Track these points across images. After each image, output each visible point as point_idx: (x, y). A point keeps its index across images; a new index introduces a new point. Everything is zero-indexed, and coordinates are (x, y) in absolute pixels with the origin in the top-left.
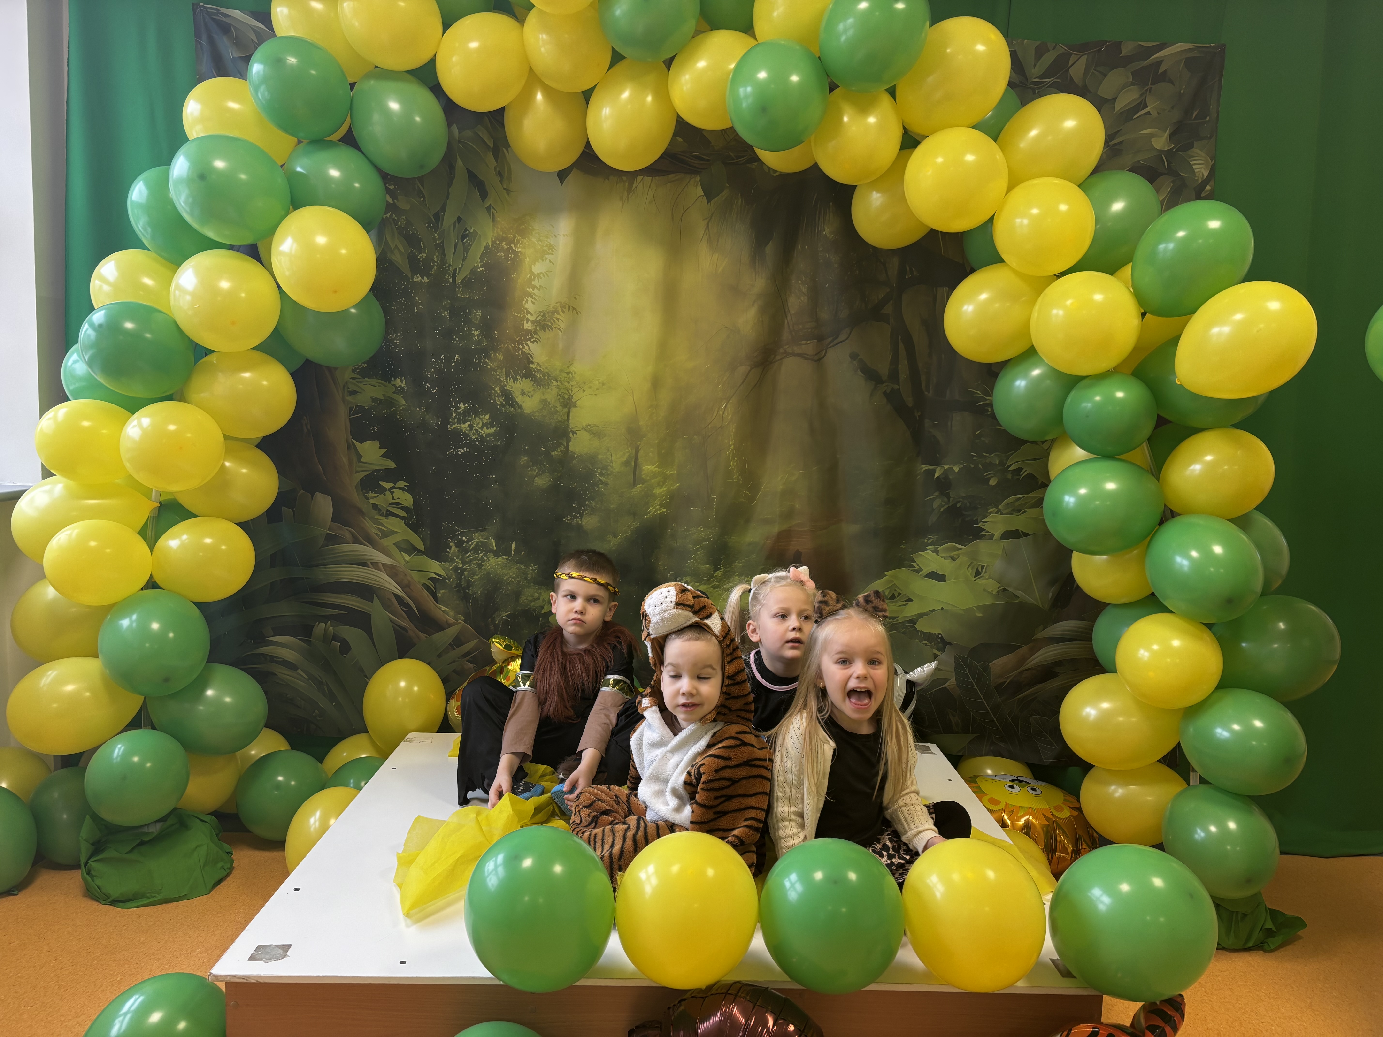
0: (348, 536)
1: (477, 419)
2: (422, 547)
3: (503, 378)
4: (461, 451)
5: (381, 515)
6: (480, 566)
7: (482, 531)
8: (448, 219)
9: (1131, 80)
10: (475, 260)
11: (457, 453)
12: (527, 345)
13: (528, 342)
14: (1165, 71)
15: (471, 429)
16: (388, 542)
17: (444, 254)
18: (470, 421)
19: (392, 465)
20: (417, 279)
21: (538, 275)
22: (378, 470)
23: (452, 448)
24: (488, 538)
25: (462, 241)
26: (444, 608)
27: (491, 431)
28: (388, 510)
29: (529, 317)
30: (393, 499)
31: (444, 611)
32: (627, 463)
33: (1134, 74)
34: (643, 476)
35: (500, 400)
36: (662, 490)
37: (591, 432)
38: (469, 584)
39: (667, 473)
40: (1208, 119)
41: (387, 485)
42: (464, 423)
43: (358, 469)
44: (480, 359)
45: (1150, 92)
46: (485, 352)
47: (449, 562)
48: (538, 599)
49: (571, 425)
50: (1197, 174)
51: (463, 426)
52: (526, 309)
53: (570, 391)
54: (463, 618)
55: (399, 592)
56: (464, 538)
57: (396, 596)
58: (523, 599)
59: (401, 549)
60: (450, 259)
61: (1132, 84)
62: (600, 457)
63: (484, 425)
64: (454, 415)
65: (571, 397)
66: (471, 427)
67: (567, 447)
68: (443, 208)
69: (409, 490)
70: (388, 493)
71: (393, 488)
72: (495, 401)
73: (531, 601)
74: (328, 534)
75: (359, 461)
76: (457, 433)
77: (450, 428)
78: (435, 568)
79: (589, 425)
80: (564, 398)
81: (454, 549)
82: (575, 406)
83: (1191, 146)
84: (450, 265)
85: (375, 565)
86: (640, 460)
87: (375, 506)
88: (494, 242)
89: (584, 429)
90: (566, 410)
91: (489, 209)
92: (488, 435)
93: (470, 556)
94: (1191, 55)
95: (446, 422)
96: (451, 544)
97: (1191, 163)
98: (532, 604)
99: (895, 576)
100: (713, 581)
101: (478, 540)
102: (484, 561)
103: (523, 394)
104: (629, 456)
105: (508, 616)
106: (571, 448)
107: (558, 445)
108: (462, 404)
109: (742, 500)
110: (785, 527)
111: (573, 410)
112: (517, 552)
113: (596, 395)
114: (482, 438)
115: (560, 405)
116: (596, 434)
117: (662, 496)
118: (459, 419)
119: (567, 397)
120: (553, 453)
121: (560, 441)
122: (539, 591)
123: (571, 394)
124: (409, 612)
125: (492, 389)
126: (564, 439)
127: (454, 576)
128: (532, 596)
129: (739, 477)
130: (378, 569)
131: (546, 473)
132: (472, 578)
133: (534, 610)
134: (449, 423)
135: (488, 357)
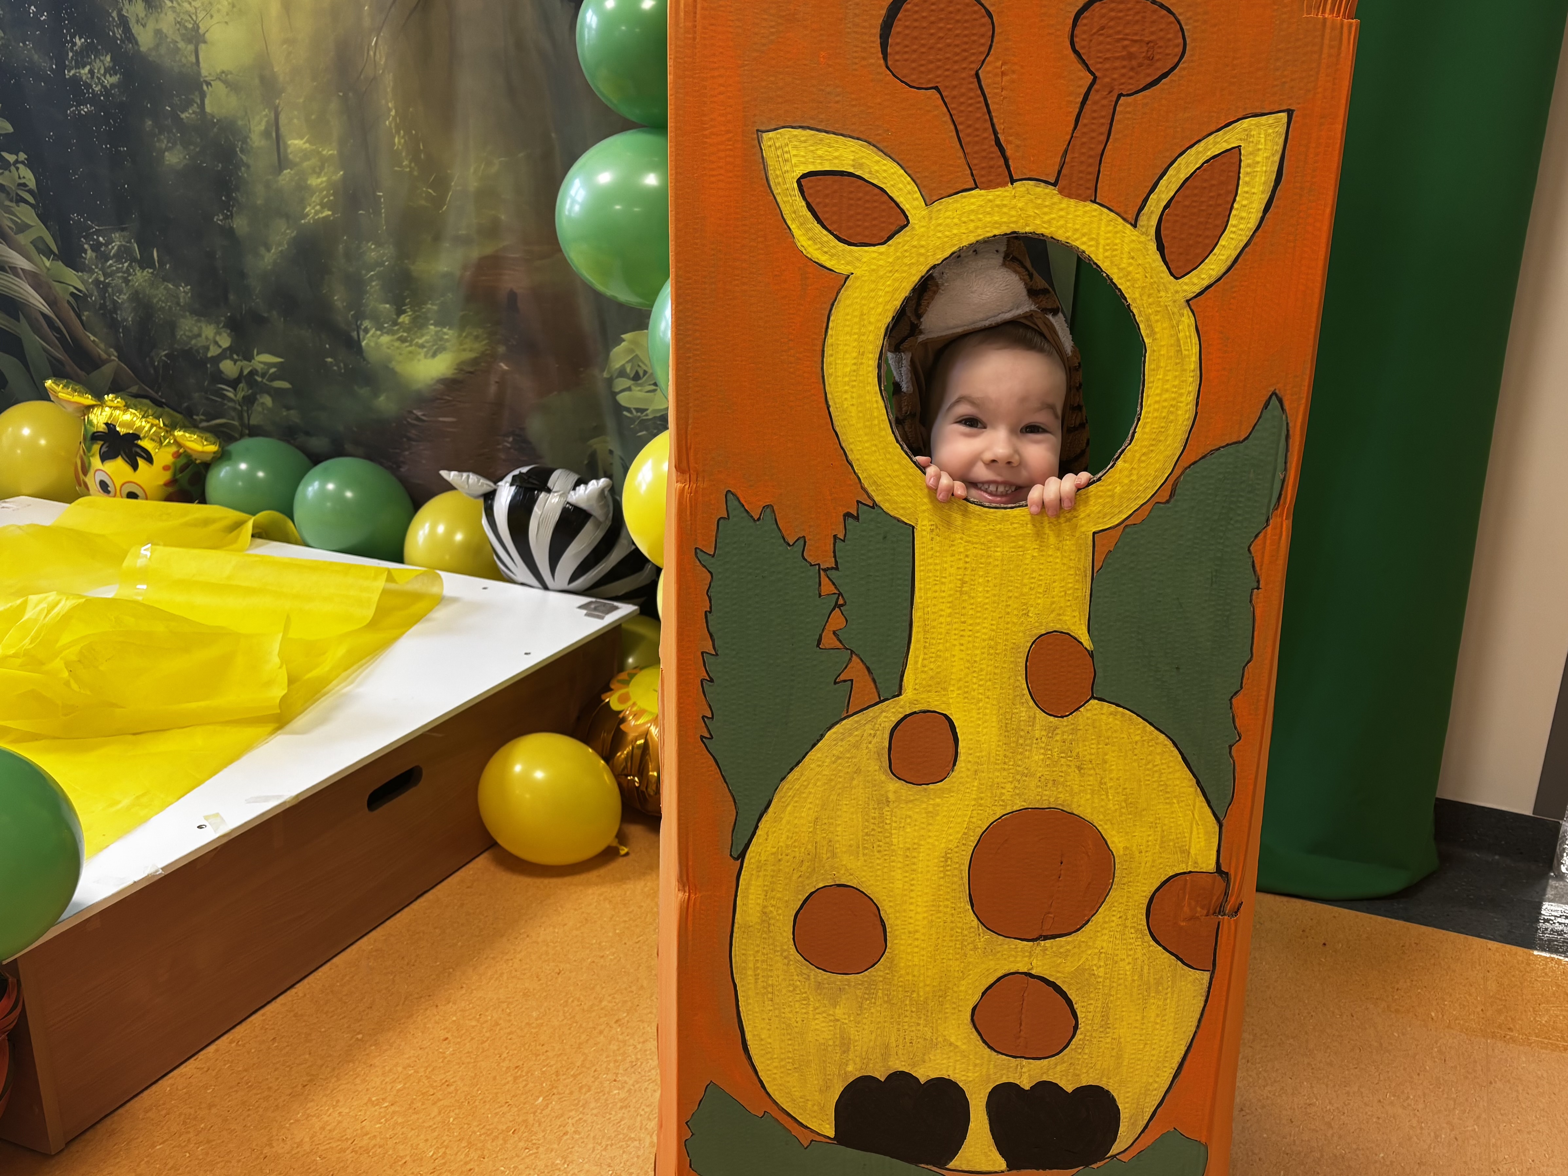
1: (98, 61)
2: (54, 248)
4: (85, 109)
5: (11, 201)
6: (126, 281)
7: (123, 230)
11: (80, 114)
15: (92, 77)
16: (23, 239)
18: (90, 64)
19: (10, 128)
23: (72, 106)
24: (130, 242)
26: (92, 338)
27: (114, 80)
28: (17, 195)
30: (19, 178)
31: (94, 341)
32: (266, 134)
34: (291, 156)
35: (119, 33)
36: (319, 180)
37: (227, 84)
38: (116, 307)
39: (324, 152)
41: (11, 158)
42: (83, 67)
47: (87, 272)
48: (199, 335)
49: (204, 72)
51: (82, 72)
53: (194, 18)
54: (116, 354)
55: (46, 310)
56: (101, 239)
57: (44, 316)
58: (179, 334)
59: (40, 251)
62: (240, 123)
63: (107, 70)
64: (71, 54)
65: (196, 28)
66: (91, 72)
67: (202, 106)
69: (30, 165)
70: (13, 168)
71: (17, 162)
72: (114, 33)
73: (191, 338)
76: (76, 80)
77: (69, 74)
78: (73, 279)
79: (223, 72)
80: (186, 28)
81: (90, 254)
82: (205, 42)
85: (14, 270)
86: (283, 130)
89: (219, 78)
90: (191, 47)
92: (113, 86)
93: (111, 266)
95: (62, 67)
96: (86, 246)
98: (193, 342)
99: (635, 342)
100: (398, 330)
101: (118, 243)
102: (130, 275)
103: (138, 21)
104: (267, 122)
105: (166, 355)
106: (208, 109)
107: (189, 103)
108: (77, 37)
109: (423, 202)
110: (489, 250)
111: (202, 47)
112: (162, 264)
113: (226, 23)
114: (107, 91)
115: (183, 40)
116: (233, 86)
117: (321, 191)
118: (76, 61)
119: (190, 26)
120: (183, 116)
121: (191, 97)
122: (199, 324)
123: (195, 22)
124: (62, 339)
125: (110, 15)
126: (197, 93)
127: (96, 293)
128: (190, 331)
129: (413, 165)
130: (18, 276)
131: (179, 147)
132: (118, 297)
133: (198, 351)
134: (65, 67)
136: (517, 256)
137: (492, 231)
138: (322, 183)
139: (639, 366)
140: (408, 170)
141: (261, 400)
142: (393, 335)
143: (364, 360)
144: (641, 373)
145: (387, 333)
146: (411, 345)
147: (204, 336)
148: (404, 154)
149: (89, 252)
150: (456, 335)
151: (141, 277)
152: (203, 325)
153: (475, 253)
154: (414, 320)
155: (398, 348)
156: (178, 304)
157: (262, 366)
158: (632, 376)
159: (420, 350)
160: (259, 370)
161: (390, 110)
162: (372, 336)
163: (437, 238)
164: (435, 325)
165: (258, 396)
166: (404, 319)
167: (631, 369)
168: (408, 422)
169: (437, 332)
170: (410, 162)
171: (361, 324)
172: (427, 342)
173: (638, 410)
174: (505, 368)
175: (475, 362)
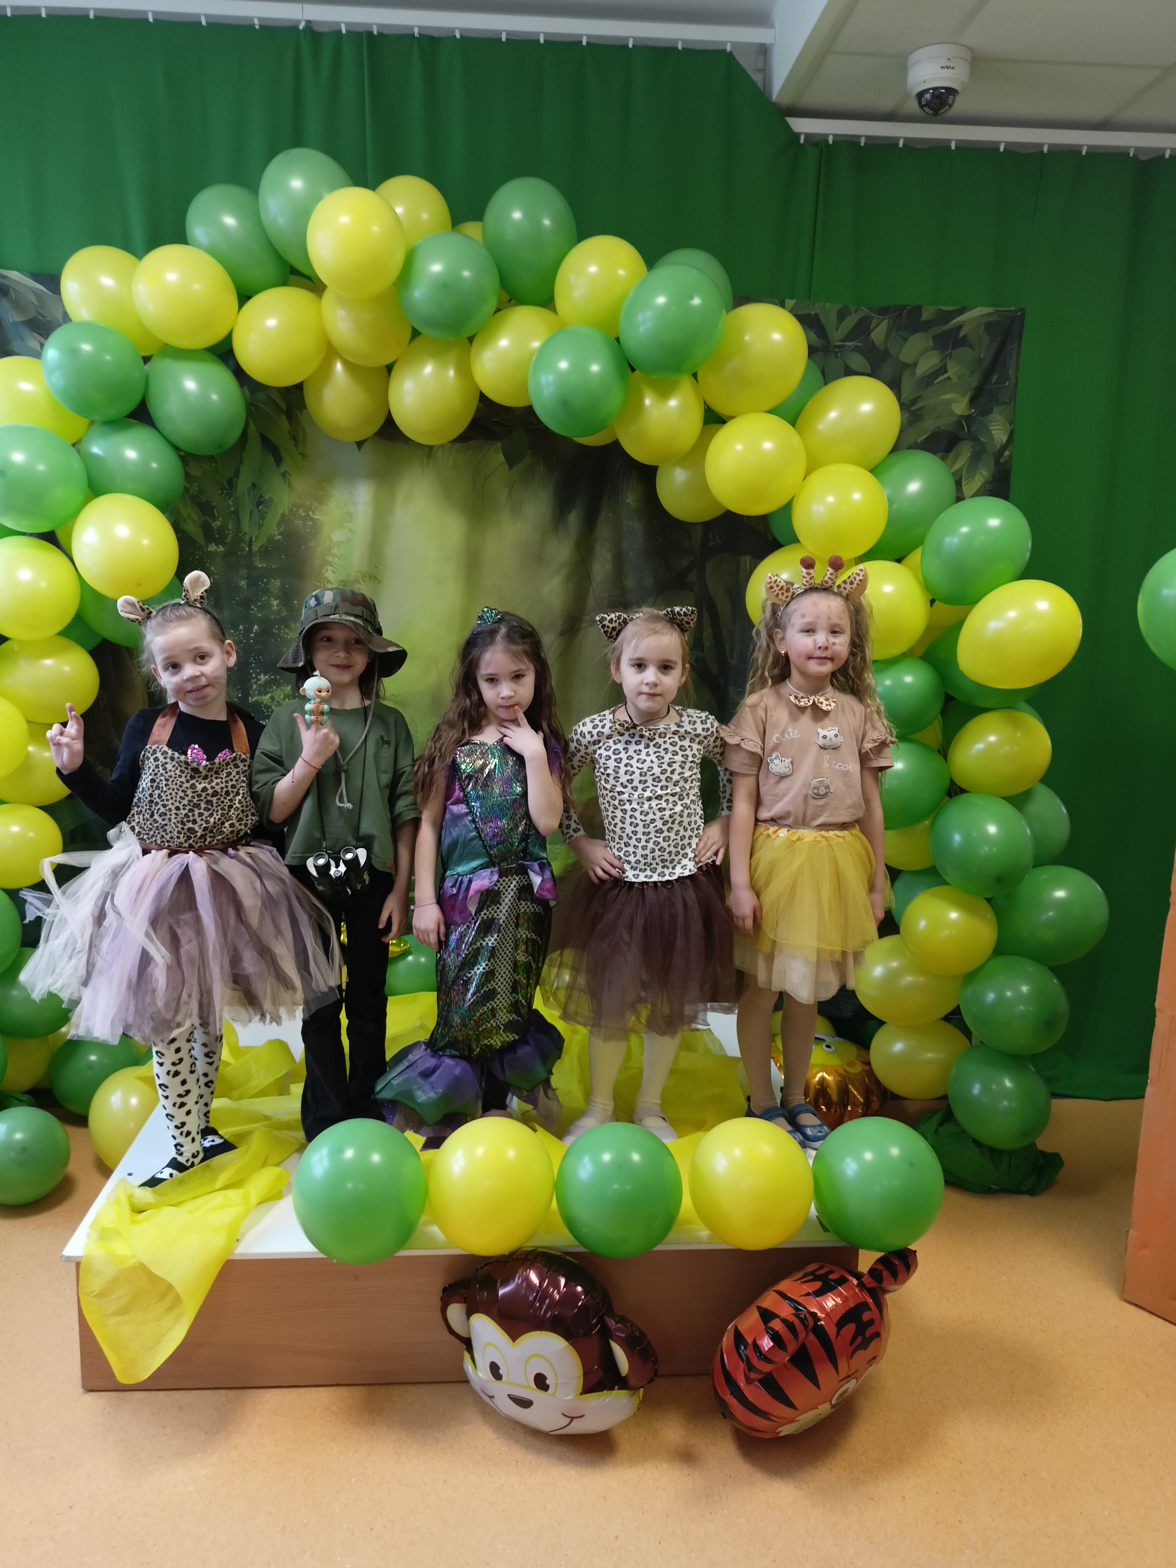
1: (279, 690)
8: (243, 484)
9: (931, 344)
10: (272, 529)
14: (965, 336)
17: (238, 522)
18: (271, 692)
20: (212, 548)
21: (338, 544)
25: (258, 508)
33: (935, 339)
40: (1007, 384)
42: (265, 695)
44: (279, 629)
45: (950, 357)
46: (285, 621)
50: (996, 440)
51: (264, 698)
52: (326, 578)
60: (246, 526)
61: (933, 349)
64: (255, 686)
66: (272, 698)
68: (237, 474)
77: (251, 700)
83: (989, 411)
84: (246, 533)
88: (290, 510)
91: (284, 475)
94: (990, 319)
95: (246, 695)
97: (991, 428)
108: (262, 675)
118: (259, 691)
134: (249, 695)
135: (288, 627)
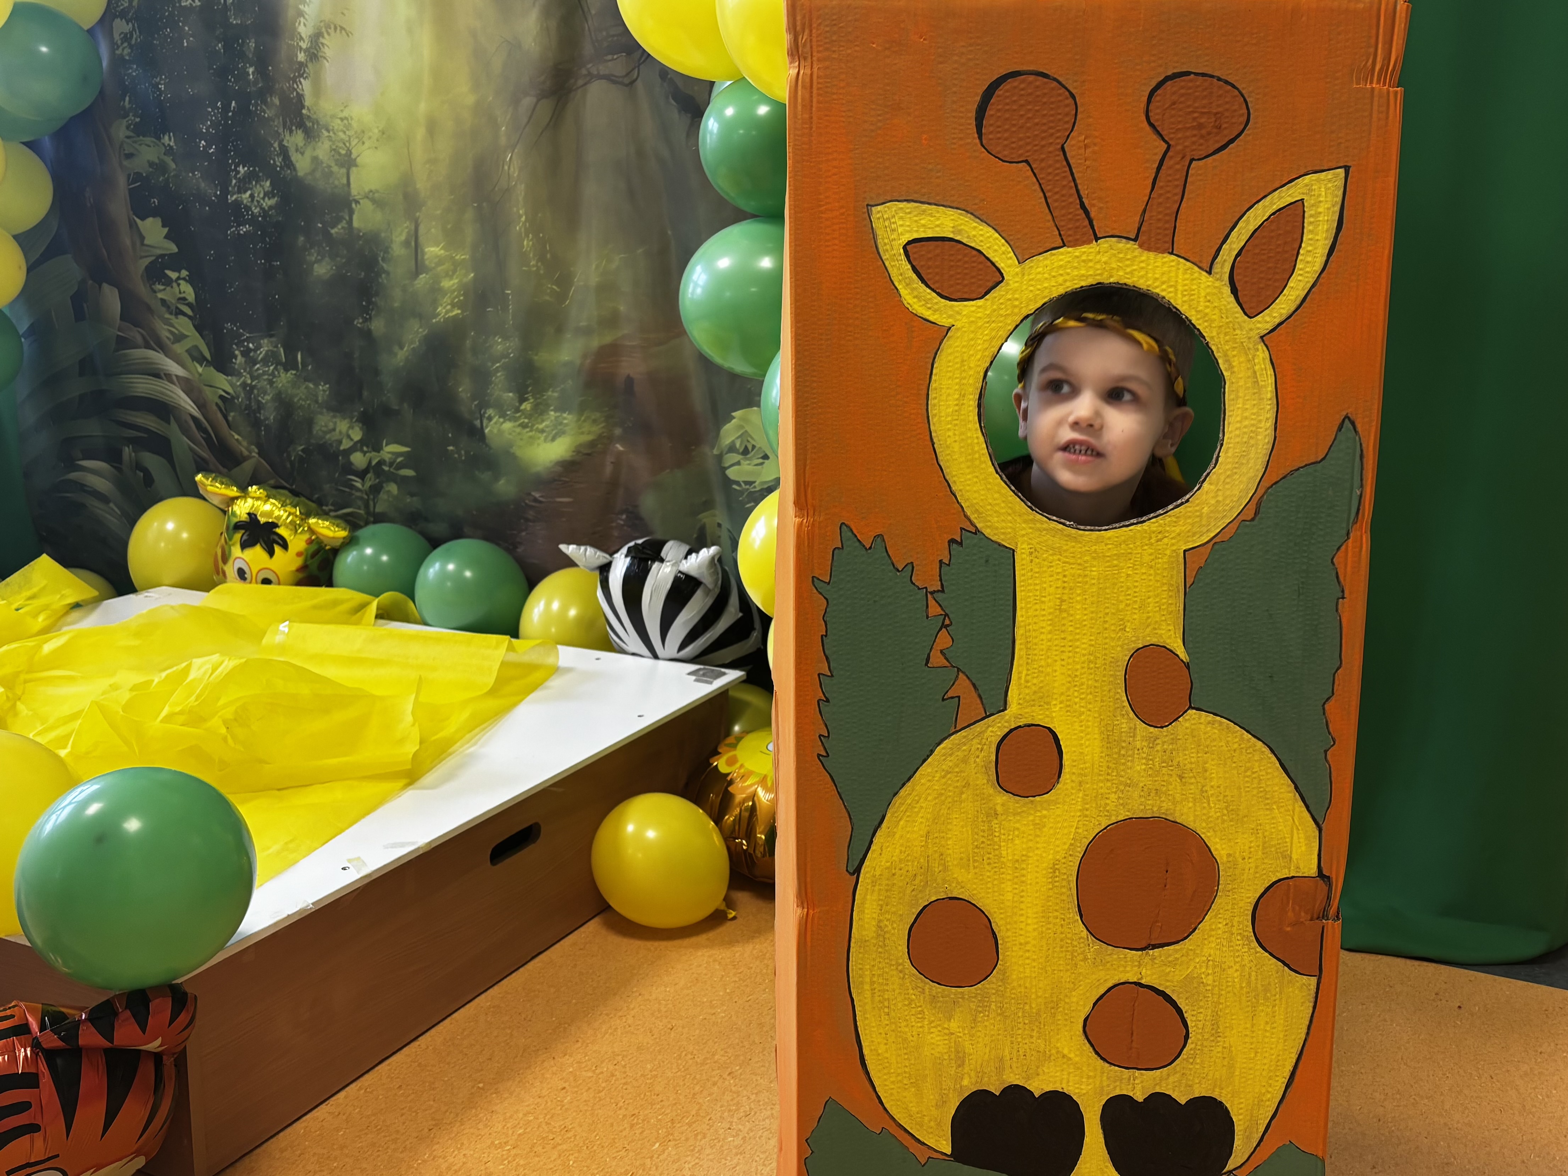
0: (139, 339)
1: (258, 186)
2: (207, 355)
3: (281, 130)
4: (244, 229)
5: (171, 313)
6: (271, 383)
7: (271, 336)
11: (239, 234)
12: (301, 83)
13: (302, 80)
15: (252, 201)
16: (180, 348)
18: (251, 189)
19: (174, 249)
22: (162, 256)
23: (233, 226)
24: (276, 347)
26: (236, 437)
27: (272, 202)
28: (177, 308)
29: (302, 44)
30: (180, 293)
31: (237, 440)
32: (407, 243)
34: (427, 263)
35: (279, 161)
36: (452, 282)
37: (374, 201)
38: (260, 406)
39: (457, 257)
41: (173, 275)
42: (245, 192)
43: (143, 254)
44: (256, 105)
46: (263, 95)
47: (236, 376)
48: (334, 430)
49: (354, 193)
51: (244, 196)
52: (299, 33)
53: (348, 145)
54: (256, 450)
55: (196, 412)
56: (251, 345)
57: (194, 418)
58: (316, 429)
59: (194, 359)
62: (383, 235)
63: (266, 194)
64: (234, 181)
65: (349, 152)
66: (252, 196)
67: (350, 222)
69: (190, 281)
70: (175, 285)
71: (179, 278)
72: (274, 161)
73: (326, 433)
74: (118, 336)
75: (143, 244)
76: (237, 204)
77: (231, 199)
78: (223, 383)
79: (371, 191)
80: (339, 154)
81: (240, 360)
82: (356, 166)
85: (168, 377)
86: (421, 239)
87: (163, 301)
89: (367, 197)
90: (344, 171)
92: (271, 208)
93: (258, 369)
95: (225, 192)
96: (237, 352)
98: (328, 436)
99: (743, 419)
100: (520, 417)
101: (266, 349)
102: (274, 376)
103: (297, 150)
104: (408, 233)
105: (303, 450)
106: (356, 224)
107: (339, 220)
108: (241, 167)
109: (547, 298)
110: (608, 339)
111: (354, 170)
112: (304, 365)
113: (376, 148)
114: (265, 213)
115: (336, 165)
116: (379, 203)
117: (454, 291)
118: (239, 187)
119: (343, 152)
120: (333, 231)
121: (341, 214)
122: (334, 420)
123: (348, 149)
124: (208, 439)
125: (272, 145)
126: (346, 210)
127: (243, 395)
128: (326, 426)
129: (539, 264)
130: (172, 382)
131: (327, 259)
132: (263, 398)
133: (331, 445)
134: (228, 193)
135: (264, 102)
136: (634, 344)
137: (611, 321)
138: (454, 285)
139: (748, 441)
140: (535, 269)
141: (387, 489)
142: (515, 421)
143: (487, 445)
144: (750, 448)
145: (510, 420)
146: (531, 431)
147: (337, 430)
148: (531, 255)
149: (239, 357)
150: (575, 419)
151: (284, 378)
152: (338, 420)
153: (595, 343)
154: (536, 407)
155: (519, 434)
156: (317, 402)
157: (390, 456)
158: (741, 451)
159: (540, 435)
160: (387, 460)
161: (520, 216)
162: (496, 423)
163: (560, 330)
164: (555, 410)
165: (384, 485)
166: (526, 406)
167: (741, 445)
168: (526, 504)
169: (556, 417)
170: (537, 263)
171: (485, 413)
172: (547, 426)
173: (746, 483)
174: (621, 448)
175: (592, 444)
